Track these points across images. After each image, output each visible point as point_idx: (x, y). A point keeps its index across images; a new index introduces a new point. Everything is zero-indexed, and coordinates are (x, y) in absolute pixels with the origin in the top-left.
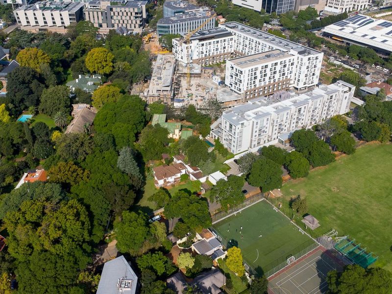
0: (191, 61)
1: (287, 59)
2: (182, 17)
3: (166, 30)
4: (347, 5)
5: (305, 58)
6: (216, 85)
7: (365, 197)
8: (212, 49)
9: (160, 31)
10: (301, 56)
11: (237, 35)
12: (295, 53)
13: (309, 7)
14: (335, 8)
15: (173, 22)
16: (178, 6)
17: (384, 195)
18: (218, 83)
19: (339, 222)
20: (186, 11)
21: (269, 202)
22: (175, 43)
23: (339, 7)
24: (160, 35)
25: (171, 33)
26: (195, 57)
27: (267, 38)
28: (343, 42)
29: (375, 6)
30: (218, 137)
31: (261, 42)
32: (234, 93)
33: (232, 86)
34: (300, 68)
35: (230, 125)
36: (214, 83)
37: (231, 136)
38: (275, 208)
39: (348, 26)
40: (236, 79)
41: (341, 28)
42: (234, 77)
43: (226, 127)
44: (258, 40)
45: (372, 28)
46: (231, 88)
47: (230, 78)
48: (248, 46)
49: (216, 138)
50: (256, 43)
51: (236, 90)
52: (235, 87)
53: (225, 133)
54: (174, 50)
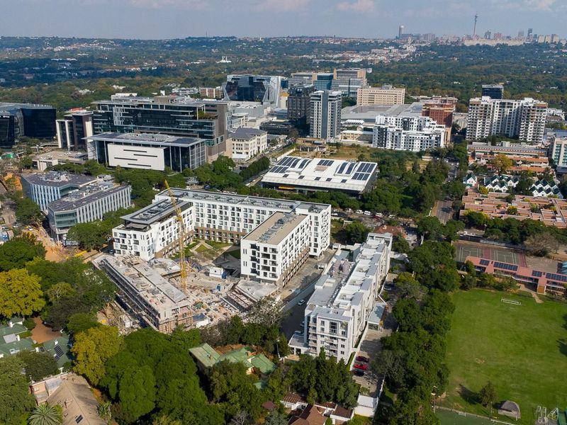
0: (153, 256)
2: (82, 196)
3: (72, 218)
4: (251, 148)
5: (319, 215)
6: (218, 279)
7: (511, 357)
8: (173, 231)
9: (58, 223)
10: (313, 215)
11: (194, 204)
14: (237, 153)
15: (79, 204)
16: (55, 180)
17: (521, 347)
18: (221, 277)
19: (527, 396)
20: (81, 186)
21: (445, 408)
22: (119, 235)
23: (244, 151)
24: (61, 228)
25: (79, 222)
26: (158, 248)
28: (294, 191)
29: (272, 145)
30: (306, 349)
31: (242, 207)
32: (262, 283)
33: (258, 274)
34: (316, 229)
35: (332, 323)
36: (213, 279)
37: (335, 338)
38: (460, 413)
39: (289, 171)
40: (265, 262)
41: (283, 174)
42: (262, 260)
43: (323, 329)
44: (236, 206)
45: (317, 170)
46: (258, 277)
47: (250, 263)
48: (218, 217)
49: (302, 352)
50: (233, 209)
51: (268, 278)
52: (265, 274)
53: (323, 339)
54: (117, 246)
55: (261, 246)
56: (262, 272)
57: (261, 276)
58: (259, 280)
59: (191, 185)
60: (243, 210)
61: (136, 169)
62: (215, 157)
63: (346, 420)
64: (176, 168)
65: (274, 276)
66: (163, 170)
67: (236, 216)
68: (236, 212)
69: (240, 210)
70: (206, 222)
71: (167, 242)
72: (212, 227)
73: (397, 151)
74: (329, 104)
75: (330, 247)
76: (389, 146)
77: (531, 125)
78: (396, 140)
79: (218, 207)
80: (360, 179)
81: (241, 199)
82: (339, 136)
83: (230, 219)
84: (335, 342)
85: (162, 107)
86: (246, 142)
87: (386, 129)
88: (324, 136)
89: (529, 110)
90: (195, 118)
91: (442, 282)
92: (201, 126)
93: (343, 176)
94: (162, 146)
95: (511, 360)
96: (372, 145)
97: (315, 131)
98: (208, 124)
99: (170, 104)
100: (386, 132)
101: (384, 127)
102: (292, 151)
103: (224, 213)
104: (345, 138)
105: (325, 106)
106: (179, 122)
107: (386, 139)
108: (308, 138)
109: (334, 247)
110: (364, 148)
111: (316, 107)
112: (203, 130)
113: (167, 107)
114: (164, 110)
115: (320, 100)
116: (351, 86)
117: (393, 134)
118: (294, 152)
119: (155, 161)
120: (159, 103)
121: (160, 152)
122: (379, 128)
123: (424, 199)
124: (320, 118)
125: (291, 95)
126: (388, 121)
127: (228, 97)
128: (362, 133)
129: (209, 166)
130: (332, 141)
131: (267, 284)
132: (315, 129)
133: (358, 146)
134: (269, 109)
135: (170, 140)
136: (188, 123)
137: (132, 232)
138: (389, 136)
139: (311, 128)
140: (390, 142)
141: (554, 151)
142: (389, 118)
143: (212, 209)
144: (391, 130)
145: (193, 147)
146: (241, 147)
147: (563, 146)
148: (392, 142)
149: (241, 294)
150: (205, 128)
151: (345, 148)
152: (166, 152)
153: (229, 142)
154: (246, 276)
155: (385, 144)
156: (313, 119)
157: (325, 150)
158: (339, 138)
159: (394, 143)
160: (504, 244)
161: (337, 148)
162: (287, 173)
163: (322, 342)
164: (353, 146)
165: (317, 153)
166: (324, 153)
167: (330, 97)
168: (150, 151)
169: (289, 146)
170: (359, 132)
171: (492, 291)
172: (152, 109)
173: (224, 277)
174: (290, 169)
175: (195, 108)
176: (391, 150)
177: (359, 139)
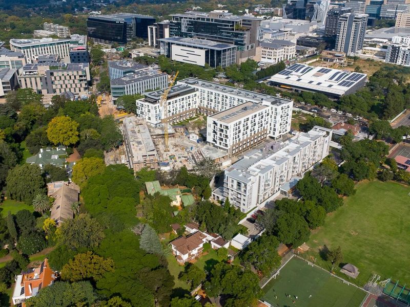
0: (160, 121)
1: (263, 110)
2: (134, 77)
3: (122, 91)
4: (279, 55)
5: (279, 108)
6: (194, 143)
7: (383, 236)
8: (178, 106)
9: (114, 93)
10: (274, 107)
11: (200, 90)
12: (269, 103)
13: (249, 59)
14: (268, 58)
15: (127, 82)
16: (124, 66)
17: (398, 231)
18: (196, 141)
19: (374, 265)
20: (136, 71)
21: (301, 258)
22: (139, 104)
23: (273, 57)
24: (115, 97)
25: (126, 94)
26: (163, 117)
27: (233, 91)
28: (292, 89)
29: (300, 55)
30: (222, 197)
31: (229, 95)
32: (219, 150)
33: (216, 142)
34: (275, 118)
35: (238, 183)
36: (191, 142)
37: (240, 194)
38: (309, 263)
39: (292, 75)
40: (221, 135)
41: (287, 76)
42: (219, 133)
43: (232, 186)
44: (225, 94)
46: (216, 144)
47: (212, 134)
48: (214, 101)
49: (220, 199)
50: (223, 97)
51: (222, 146)
52: (220, 143)
53: (232, 193)
54: (138, 112)
55: (219, 123)
56: (218, 141)
57: (218, 144)
58: (217, 147)
59: (220, 78)
60: (229, 98)
61: (187, 63)
62: (244, 60)
63: (219, 247)
64: (212, 65)
65: (226, 145)
66: (204, 66)
67: (224, 102)
68: (225, 99)
69: (227, 98)
70: (206, 103)
71: (173, 113)
72: (209, 107)
73: (405, 67)
74: (354, 24)
75: (290, 133)
76: (399, 62)
78: (406, 57)
79: (214, 94)
80: (344, 85)
81: (231, 89)
82: (360, 52)
83: (221, 103)
84: (239, 196)
85: (212, 20)
86: (275, 51)
87: (399, 48)
88: (346, 51)
90: (233, 29)
91: (356, 171)
92: (236, 35)
93: (333, 82)
94: (205, 49)
95: (382, 238)
96: (384, 61)
97: (339, 46)
98: (241, 34)
99: (218, 18)
100: (399, 50)
101: (397, 46)
102: (315, 60)
103: (217, 99)
104: (364, 53)
105: (350, 26)
106: (222, 32)
107: (397, 56)
108: (333, 51)
109: (293, 133)
110: (377, 62)
111: (342, 26)
112: (237, 39)
113: (216, 20)
114: (214, 22)
115: (346, 21)
116: (398, 11)
117: (405, 52)
118: (317, 61)
119: (199, 58)
120: (210, 18)
121: (203, 53)
122: (393, 47)
123: (388, 106)
124: (345, 35)
125: (329, 16)
126: (404, 41)
127: (286, 16)
128: (379, 50)
130: (352, 55)
131: (222, 150)
132: (340, 44)
133: (372, 60)
135: (212, 44)
136: (228, 33)
137: (147, 104)
138: (401, 54)
139: (336, 46)
140: (401, 59)
142: (405, 38)
143: (210, 95)
144: (403, 48)
145: (224, 51)
146: (271, 54)
148: (403, 59)
150: (239, 37)
151: (361, 61)
152: (207, 53)
153: (259, 50)
154: (209, 143)
155: (396, 60)
156: (339, 36)
157: (343, 61)
158: (360, 54)
159: (404, 60)
161: (354, 61)
162: (289, 76)
163: (232, 195)
164: (368, 60)
165: (334, 64)
166: (342, 64)
167: (356, 18)
168: (197, 51)
169: (314, 56)
170: (377, 49)
171: (405, 186)
172: (206, 21)
173: (198, 141)
174: (294, 73)
175: (233, 22)
176: (400, 66)
177: (376, 55)
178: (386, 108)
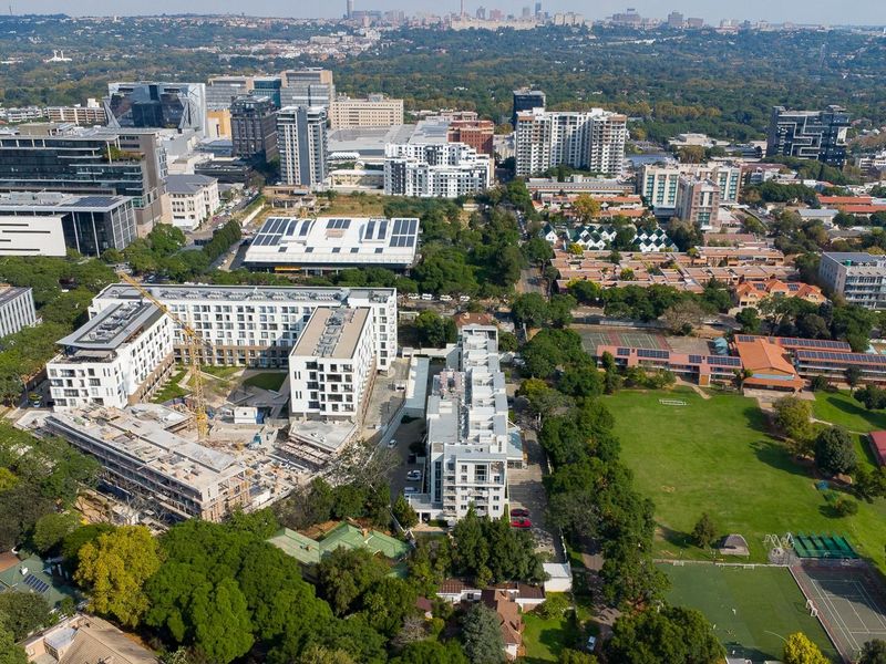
4: (198, 208)
5: (387, 307)
8: (147, 355)
10: (377, 306)
11: (170, 308)
14: (176, 218)
18: (254, 421)
22: (59, 374)
23: (187, 214)
26: (132, 389)
27: (252, 294)
28: (301, 272)
30: (438, 511)
31: (256, 305)
32: (329, 423)
33: (323, 407)
34: (383, 329)
35: (479, 467)
36: (241, 426)
37: (483, 489)
38: (675, 562)
39: (286, 242)
40: (334, 388)
42: (328, 385)
43: (464, 478)
44: (244, 304)
45: (329, 236)
46: (322, 413)
47: (307, 394)
48: (215, 325)
49: (433, 518)
50: (240, 310)
51: (340, 412)
52: (335, 407)
53: (465, 493)
54: (57, 393)
55: (327, 362)
56: (329, 405)
57: (329, 411)
58: (324, 418)
60: (257, 310)
62: (148, 227)
63: (539, 601)
64: (88, 251)
65: (350, 409)
66: (64, 254)
67: (246, 321)
68: (246, 315)
69: (253, 311)
71: (142, 375)
72: (203, 343)
73: (424, 199)
74: (310, 128)
75: (399, 355)
76: (410, 193)
77: (606, 149)
78: (420, 180)
79: (213, 309)
80: (401, 245)
81: (247, 292)
82: (329, 180)
83: (236, 326)
84: (485, 494)
85: (38, 142)
86: (190, 199)
87: (404, 165)
88: (306, 181)
89: (602, 127)
90: (105, 160)
92: (119, 173)
93: (375, 243)
94: (56, 213)
95: (707, 481)
96: (383, 192)
97: (290, 174)
98: (132, 170)
99: (52, 137)
100: (404, 170)
101: (400, 161)
102: (259, 209)
103: (224, 318)
104: (338, 183)
105: (303, 131)
106: (75, 169)
107: (404, 180)
108: (280, 186)
109: (404, 353)
110: (372, 196)
111: (287, 133)
112: (122, 181)
113: (49, 143)
114: (44, 148)
115: (294, 122)
116: (312, 98)
117: (415, 171)
118: (263, 210)
119: (48, 240)
120: (31, 137)
121: (55, 224)
122: (393, 164)
124: (297, 151)
125: (234, 115)
126: (404, 151)
128: (364, 173)
129: (144, 242)
130: (319, 188)
131: (337, 422)
132: (290, 170)
133: (363, 194)
134: (193, 141)
135: (68, 201)
136: (91, 169)
137: (85, 366)
138: (409, 176)
139: (283, 174)
140: (411, 186)
141: (645, 185)
142: (404, 146)
143: (202, 314)
144: (412, 165)
145: (115, 210)
146: (181, 207)
147: (656, 177)
148: (415, 185)
149: (302, 443)
150: (126, 177)
151: (342, 198)
152: (67, 221)
153: (167, 200)
154: (301, 414)
155: (404, 189)
156: (284, 154)
157: (312, 203)
158: (328, 184)
159: (418, 187)
160: (632, 324)
161: (330, 200)
162: (283, 245)
163: (464, 498)
164: (354, 194)
165: (301, 210)
166: (311, 209)
167: (309, 116)
168: (35, 222)
169: (256, 200)
170: (358, 172)
171: (644, 391)
172: (18, 147)
173: (261, 421)
174: (285, 237)
175: (102, 143)
176: (415, 197)
177: (360, 182)
178: (508, 271)
